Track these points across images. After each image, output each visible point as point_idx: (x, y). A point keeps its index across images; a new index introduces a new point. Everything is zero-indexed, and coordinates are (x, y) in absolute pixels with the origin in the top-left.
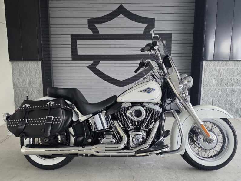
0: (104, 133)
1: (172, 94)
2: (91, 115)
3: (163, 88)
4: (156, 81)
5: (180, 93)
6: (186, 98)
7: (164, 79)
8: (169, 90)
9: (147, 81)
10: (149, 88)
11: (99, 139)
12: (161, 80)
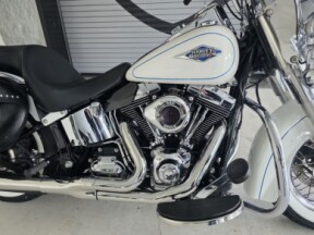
0: (100, 150)
1: (266, 60)
2: (65, 112)
3: (244, 45)
4: (229, 25)
5: (293, 59)
6: (307, 76)
7: (251, 17)
8: (260, 50)
9: (201, 26)
10: (202, 48)
11: (90, 160)
12: (242, 20)
